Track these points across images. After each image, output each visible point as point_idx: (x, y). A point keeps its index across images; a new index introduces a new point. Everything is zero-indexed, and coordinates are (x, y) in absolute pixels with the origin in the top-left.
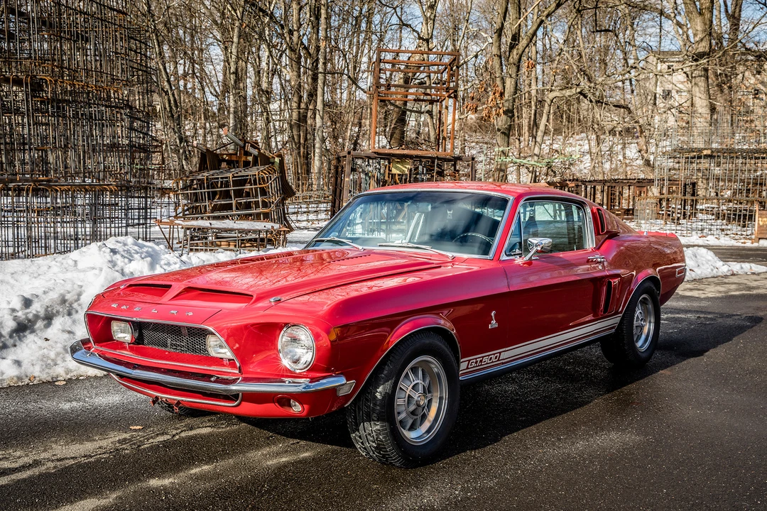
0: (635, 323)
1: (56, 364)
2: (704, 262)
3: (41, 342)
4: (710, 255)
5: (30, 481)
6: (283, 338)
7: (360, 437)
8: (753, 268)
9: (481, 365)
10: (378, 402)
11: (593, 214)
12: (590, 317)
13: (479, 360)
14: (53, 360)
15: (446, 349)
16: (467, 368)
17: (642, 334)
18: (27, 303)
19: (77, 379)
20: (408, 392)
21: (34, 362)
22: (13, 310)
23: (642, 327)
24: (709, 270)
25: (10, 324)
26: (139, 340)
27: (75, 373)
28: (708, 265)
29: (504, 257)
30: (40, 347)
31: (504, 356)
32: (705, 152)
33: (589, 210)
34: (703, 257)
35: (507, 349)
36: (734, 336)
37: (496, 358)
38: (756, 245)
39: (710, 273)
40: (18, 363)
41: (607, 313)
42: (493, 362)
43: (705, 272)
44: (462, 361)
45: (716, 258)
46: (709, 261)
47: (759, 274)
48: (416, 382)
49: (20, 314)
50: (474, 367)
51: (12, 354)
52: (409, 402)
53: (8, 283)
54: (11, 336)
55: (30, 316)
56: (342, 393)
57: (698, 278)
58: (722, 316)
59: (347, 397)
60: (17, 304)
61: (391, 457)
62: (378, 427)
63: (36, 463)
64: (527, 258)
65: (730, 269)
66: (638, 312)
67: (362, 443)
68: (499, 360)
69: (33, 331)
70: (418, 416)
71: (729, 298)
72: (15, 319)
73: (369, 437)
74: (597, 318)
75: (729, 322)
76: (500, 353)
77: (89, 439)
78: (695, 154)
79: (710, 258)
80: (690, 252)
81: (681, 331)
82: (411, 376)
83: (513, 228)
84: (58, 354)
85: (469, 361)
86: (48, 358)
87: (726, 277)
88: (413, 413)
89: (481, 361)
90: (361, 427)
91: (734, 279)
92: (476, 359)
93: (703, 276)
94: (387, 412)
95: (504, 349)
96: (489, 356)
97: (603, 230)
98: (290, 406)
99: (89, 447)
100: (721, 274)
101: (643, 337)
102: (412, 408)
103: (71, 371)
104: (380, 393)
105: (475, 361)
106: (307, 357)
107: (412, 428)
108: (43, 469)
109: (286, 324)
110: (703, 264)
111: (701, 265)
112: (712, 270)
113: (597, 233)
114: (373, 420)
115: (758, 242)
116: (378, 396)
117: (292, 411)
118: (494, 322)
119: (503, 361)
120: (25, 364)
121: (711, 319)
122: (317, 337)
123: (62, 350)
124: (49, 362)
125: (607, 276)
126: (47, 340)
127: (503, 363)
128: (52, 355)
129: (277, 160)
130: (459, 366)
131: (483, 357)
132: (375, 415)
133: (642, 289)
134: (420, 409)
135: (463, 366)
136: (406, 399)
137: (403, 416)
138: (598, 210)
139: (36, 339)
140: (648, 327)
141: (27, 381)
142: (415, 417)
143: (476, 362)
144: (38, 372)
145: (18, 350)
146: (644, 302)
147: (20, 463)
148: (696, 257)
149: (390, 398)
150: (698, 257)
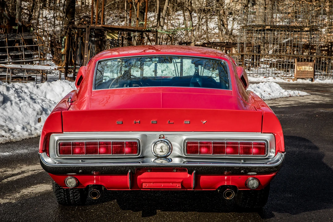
2: (275, 90)
4: (278, 86)
8: (300, 93)
24: (278, 94)
28: (277, 92)
32: (267, 27)
34: (274, 87)
38: (295, 82)
39: (279, 96)
43: (276, 95)
45: (281, 88)
46: (277, 89)
47: (303, 96)
57: (273, 98)
63: (23, 172)
65: (289, 93)
78: (261, 28)
79: (278, 88)
80: (268, 84)
87: (287, 97)
91: (291, 99)
93: (276, 97)
100: (284, 96)
108: (25, 175)
110: (275, 91)
111: (274, 92)
112: (280, 94)
115: (297, 80)
148: (271, 87)
150: (272, 87)
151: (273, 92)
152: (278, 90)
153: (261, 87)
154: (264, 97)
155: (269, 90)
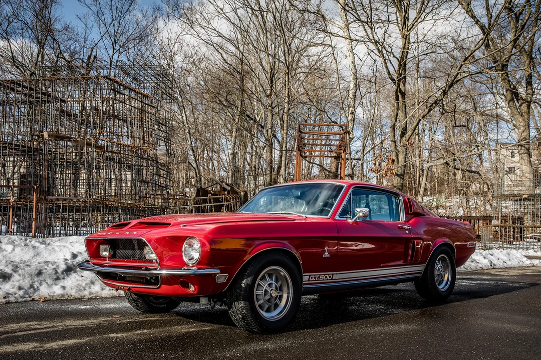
0: (436, 272)
1: (84, 290)
3: (78, 278)
4: (519, 254)
5: (47, 333)
6: (185, 246)
7: (233, 312)
9: (319, 280)
10: (243, 289)
11: (404, 200)
12: (401, 262)
13: (317, 276)
14: (83, 287)
15: (291, 264)
16: (309, 280)
17: (443, 280)
18: (74, 256)
19: (96, 298)
20: (265, 287)
21: (73, 288)
22: (66, 260)
23: (442, 277)
24: (517, 263)
25: (63, 267)
26: (113, 257)
27: (95, 295)
29: (337, 217)
30: (77, 280)
31: (335, 277)
32: (524, 196)
33: (401, 198)
35: (338, 273)
36: (514, 291)
37: (330, 277)
39: (517, 264)
40: (64, 288)
41: (414, 262)
42: (327, 280)
43: (514, 263)
44: (304, 274)
45: (523, 256)
48: (270, 282)
49: (69, 262)
50: (314, 280)
51: (62, 283)
52: (265, 294)
53: (67, 247)
54: (62, 273)
55: (75, 263)
56: (219, 281)
57: (508, 267)
58: (513, 282)
59: (224, 285)
60: (69, 256)
61: (251, 325)
62: (242, 305)
63: (53, 327)
64: (353, 220)
65: (531, 262)
66: (439, 266)
67: (235, 316)
68: (332, 279)
69: (75, 272)
70: (273, 304)
71: (523, 275)
72: (66, 264)
73: (238, 311)
74: (406, 263)
75: (517, 285)
76: (333, 274)
77: (87, 319)
78: (518, 198)
79: (519, 256)
81: (480, 288)
82: (268, 278)
83: (345, 202)
84: (87, 284)
85: (310, 276)
86: (81, 286)
87: (528, 267)
88: (269, 301)
89: (319, 277)
90: (233, 306)
91: (533, 268)
92: (315, 275)
93: (512, 266)
94: (249, 296)
95: (336, 273)
96: (324, 275)
97: (411, 210)
98: (189, 288)
99: (86, 322)
100: (525, 266)
101: (445, 282)
102: (268, 297)
103: (93, 294)
104: (244, 284)
105: (314, 276)
106: (196, 255)
107: (268, 311)
108: (56, 329)
109: (187, 237)
110: (513, 259)
112: (519, 263)
113: (407, 213)
114: (240, 300)
116: (243, 285)
117: (189, 290)
118: (327, 253)
119: (336, 281)
120: (67, 289)
121: (505, 284)
122: (203, 245)
123: (89, 282)
124: (81, 288)
125: (412, 238)
126: (82, 276)
128: (84, 285)
129: (242, 194)
130: (302, 279)
131: (320, 275)
132: (241, 297)
133: (439, 250)
134: (273, 300)
135: (306, 278)
136: (263, 292)
137: (261, 302)
138: (408, 199)
139: (76, 276)
140: (447, 276)
141: (67, 297)
142: (270, 304)
143: (315, 278)
144: (74, 293)
145: (65, 281)
146: (443, 259)
147: (45, 326)
148: (509, 255)
149: (251, 287)
150: (511, 255)
151: (510, 260)
152: (518, 259)
153: (496, 254)
154: (494, 265)
155: (505, 258)
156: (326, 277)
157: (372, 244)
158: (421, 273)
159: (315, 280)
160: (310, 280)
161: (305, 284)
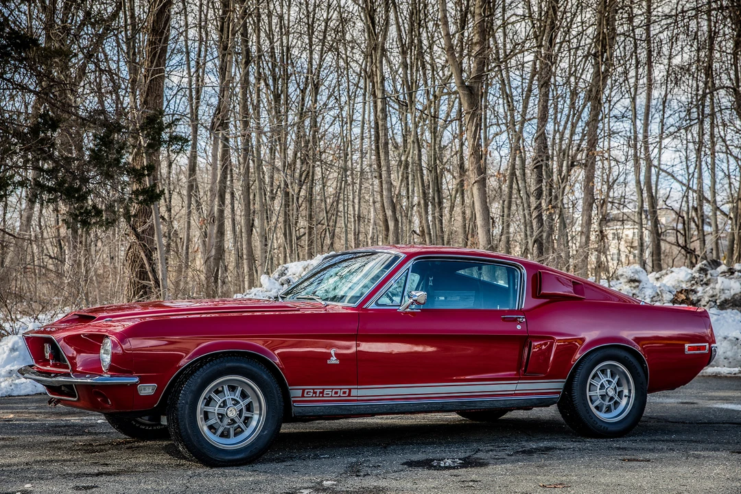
9: (323, 396)
12: (508, 375)
13: (318, 391)
16: (303, 396)
20: (219, 404)
31: (355, 393)
35: (359, 387)
37: (344, 393)
41: (534, 376)
42: (340, 396)
44: (290, 388)
50: (312, 397)
56: (144, 393)
68: (349, 395)
74: (516, 377)
76: (350, 390)
85: (304, 390)
89: (321, 393)
92: (313, 389)
95: (356, 387)
96: (332, 389)
105: (312, 391)
106: (108, 359)
109: (104, 335)
113: (532, 295)
118: (335, 358)
119: (359, 398)
122: (114, 346)
125: (528, 337)
127: (358, 400)
130: (288, 394)
131: (324, 389)
135: (295, 393)
136: (216, 408)
137: (212, 422)
142: (227, 426)
143: (315, 393)
156: (336, 393)
157: (432, 346)
158: (558, 393)
159: (316, 397)
160: (305, 395)
161: (294, 402)
